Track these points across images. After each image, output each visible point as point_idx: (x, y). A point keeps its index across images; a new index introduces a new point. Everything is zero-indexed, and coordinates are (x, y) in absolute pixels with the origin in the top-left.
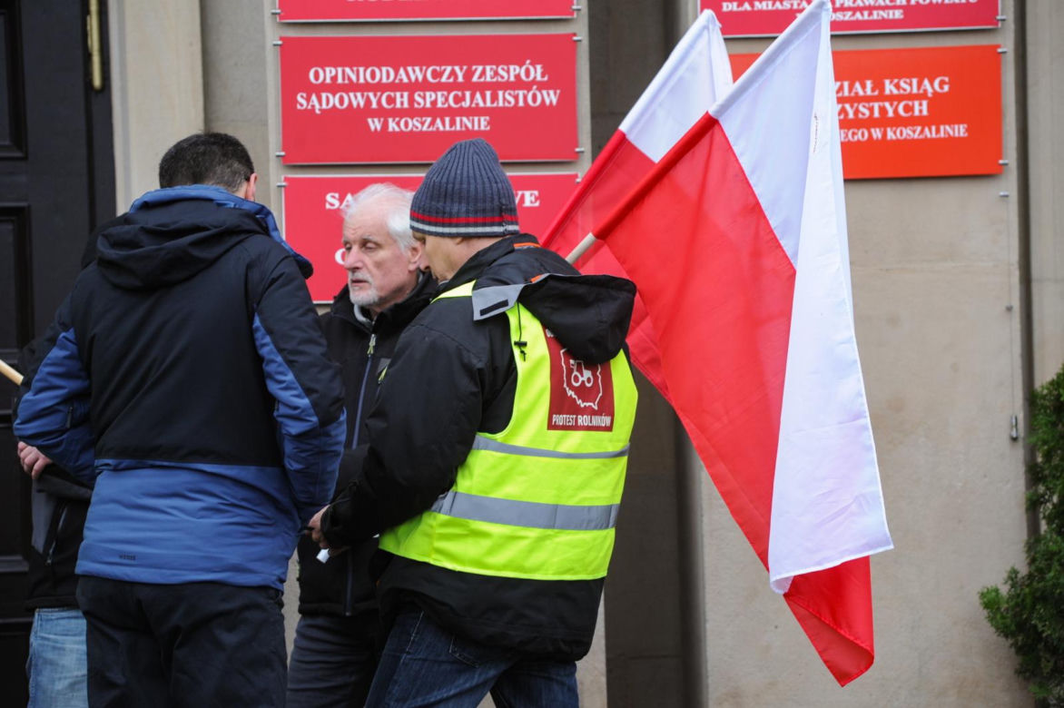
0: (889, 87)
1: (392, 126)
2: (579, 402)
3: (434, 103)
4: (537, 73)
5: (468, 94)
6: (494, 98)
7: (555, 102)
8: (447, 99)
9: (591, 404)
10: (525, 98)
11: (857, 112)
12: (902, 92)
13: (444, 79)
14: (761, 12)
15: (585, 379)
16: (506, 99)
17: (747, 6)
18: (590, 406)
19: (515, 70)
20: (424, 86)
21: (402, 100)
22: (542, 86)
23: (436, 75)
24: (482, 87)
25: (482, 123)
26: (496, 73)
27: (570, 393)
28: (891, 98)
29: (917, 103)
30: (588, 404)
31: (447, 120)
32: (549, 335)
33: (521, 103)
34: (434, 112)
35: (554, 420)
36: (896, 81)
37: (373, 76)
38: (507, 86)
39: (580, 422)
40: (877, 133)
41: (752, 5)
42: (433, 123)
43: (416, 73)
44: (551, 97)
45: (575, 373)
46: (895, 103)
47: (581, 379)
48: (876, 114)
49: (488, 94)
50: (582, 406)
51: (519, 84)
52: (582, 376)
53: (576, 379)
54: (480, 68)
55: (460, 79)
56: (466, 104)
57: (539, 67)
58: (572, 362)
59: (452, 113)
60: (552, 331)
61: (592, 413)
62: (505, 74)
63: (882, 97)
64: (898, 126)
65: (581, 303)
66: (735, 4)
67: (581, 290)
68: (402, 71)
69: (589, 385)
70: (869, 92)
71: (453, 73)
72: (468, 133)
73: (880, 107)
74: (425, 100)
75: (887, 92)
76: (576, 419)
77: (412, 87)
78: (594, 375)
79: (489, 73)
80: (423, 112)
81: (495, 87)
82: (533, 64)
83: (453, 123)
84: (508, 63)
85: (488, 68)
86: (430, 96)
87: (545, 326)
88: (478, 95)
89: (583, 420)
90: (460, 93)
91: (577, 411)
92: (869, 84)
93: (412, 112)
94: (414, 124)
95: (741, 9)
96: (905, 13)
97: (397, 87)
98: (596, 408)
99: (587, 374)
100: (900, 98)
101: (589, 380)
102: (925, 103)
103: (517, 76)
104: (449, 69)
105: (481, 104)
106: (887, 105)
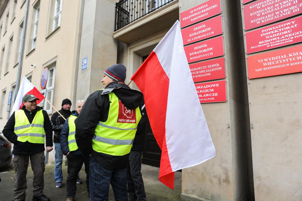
0: (290, 55)
1: (196, 76)
2: (127, 117)
3: (202, 72)
4: (218, 65)
5: (207, 70)
6: (211, 70)
7: (221, 69)
8: (204, 71)
9: (130, 117)
10: (216, 69)
11: (282, 61)
12: (294, 55)
13: (204, 68)
14: (259, 47)
15: (129, 112)
16: (213, 70)
17: (256, 47)
18: (130, 118)
19: (214, 65)
20: (201, 70)
21: (197, 72)
22: (219, 67)
23: (202, 68)
24: (209, 69)
25: (209, 74)
26: (211, 66)
27: (125, 114)
28: (291, 57)
29: (298, 57)
30: (129, 117)
31: (204, 74)
32: (120, 101)
33: (215, 70)
34: (202, 74)
35: (119, 120)
36: (292, 54)
37: (193, 70)
38: (213, 68)
39: (127, 121)
40: (288, 65)
41: (257, 46)
42: (202, 75)
43: (199, 68)
44: (220, 68)
45: (127, 110)
46: (292, 58)
47: (128, 112)
48: (287, 61)
49: (210, 69)
50: (128, 117)
51: (215, 67)
52: (128, 111)
53: (127, 111)
54: (209, 66)
55: (206, 68)
56: (207, 72)
57: (218, 64)
58: (125, 107)
59: (205, 73)
60: (121, 100)
61: (130, 119)
62: (213, 66)
63: (289, 57)
64: (293, 63)
65: (129, 95)
66: (253, 47)
67: (129, 92)
68: (197, 68)
69: (130, 113)
70: (285, 57)
71: (205, 67)
72: (207, 76)
73: (288, 60)
74: (201, 72)
75: (290, 56)
76: (126, 120)
77: (199, 70)
78: (131, 111)
79: (210, 66)
80: (201, 74)
81: (211, 68)
82: (217, 64)
83: (205, 75)
84: (213, 64)
85: (210, 65)
86: (201, 71)
87: (119, 99)
88: (209, 70)
89: (128, 121)
90: (206, 70)
91: (126, 118)
92: (285, 56)
93: (199, 74)
94: (199, 76)
95: (255, 47)
96: (293, 40)
97: (196, 71)
98: (131, 118)
99: (130, 111)
100: (293, 57)
101: (130, 112)
102: (300, 57)
103: (215, 66)
104: (204, 67)
105: (209, 71)
106: (290, 59)
